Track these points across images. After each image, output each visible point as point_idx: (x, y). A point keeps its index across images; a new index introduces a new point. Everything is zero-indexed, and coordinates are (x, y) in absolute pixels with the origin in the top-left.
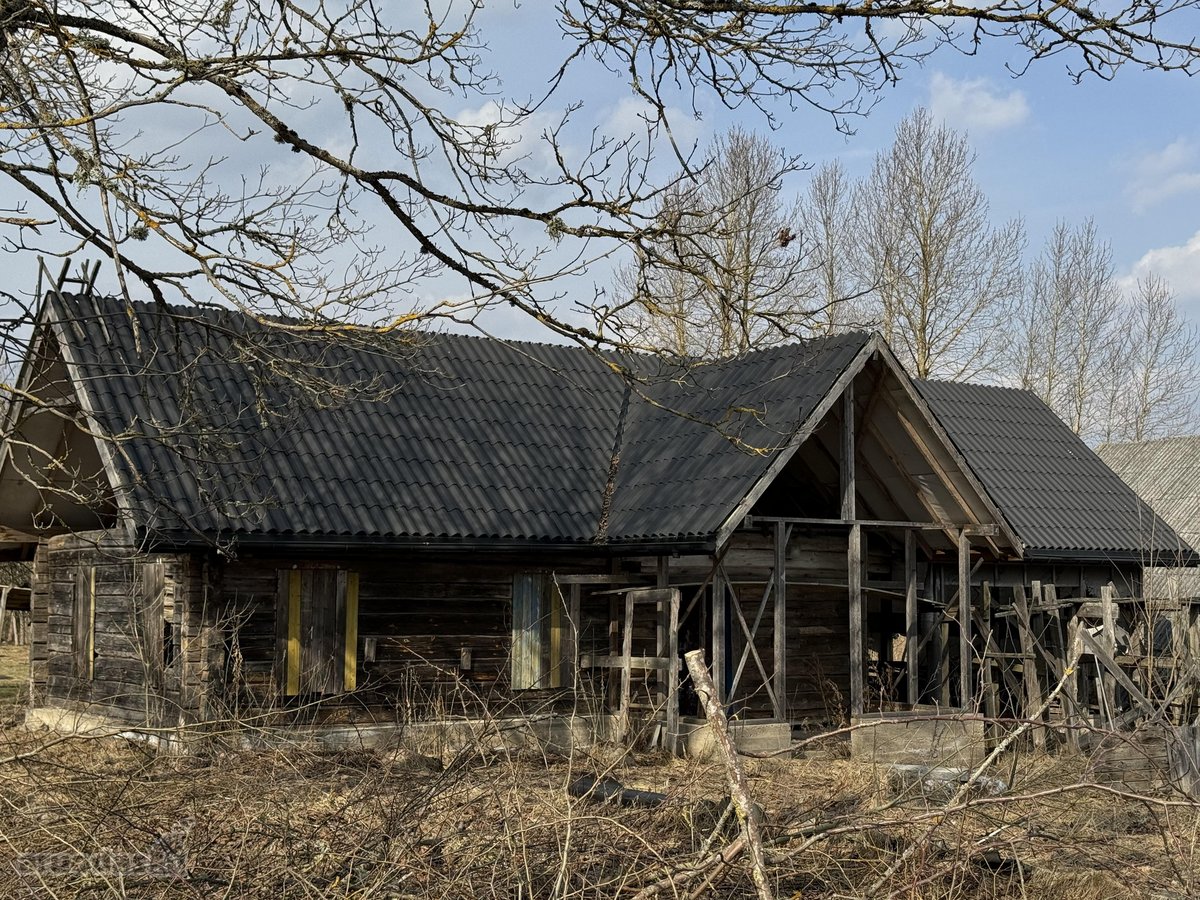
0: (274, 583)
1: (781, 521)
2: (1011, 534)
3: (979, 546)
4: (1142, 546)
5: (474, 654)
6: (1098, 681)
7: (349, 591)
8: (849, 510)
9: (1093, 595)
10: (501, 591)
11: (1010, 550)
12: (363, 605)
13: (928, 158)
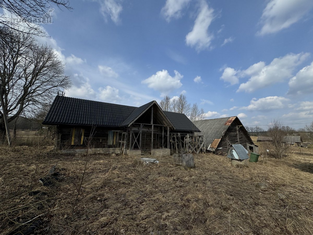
0: (71, 130)
1: (141, 124)
2: (174, 127)
3: (170, 128)
4: (193, 129)
5: (102, 140)
6: (187, 145)
7: (83, 131)
8: (152, 123)
9: (186, 135)
10: (107, 132)
11: (174, 129)
12: (85, 133)
13: (182, 98)
